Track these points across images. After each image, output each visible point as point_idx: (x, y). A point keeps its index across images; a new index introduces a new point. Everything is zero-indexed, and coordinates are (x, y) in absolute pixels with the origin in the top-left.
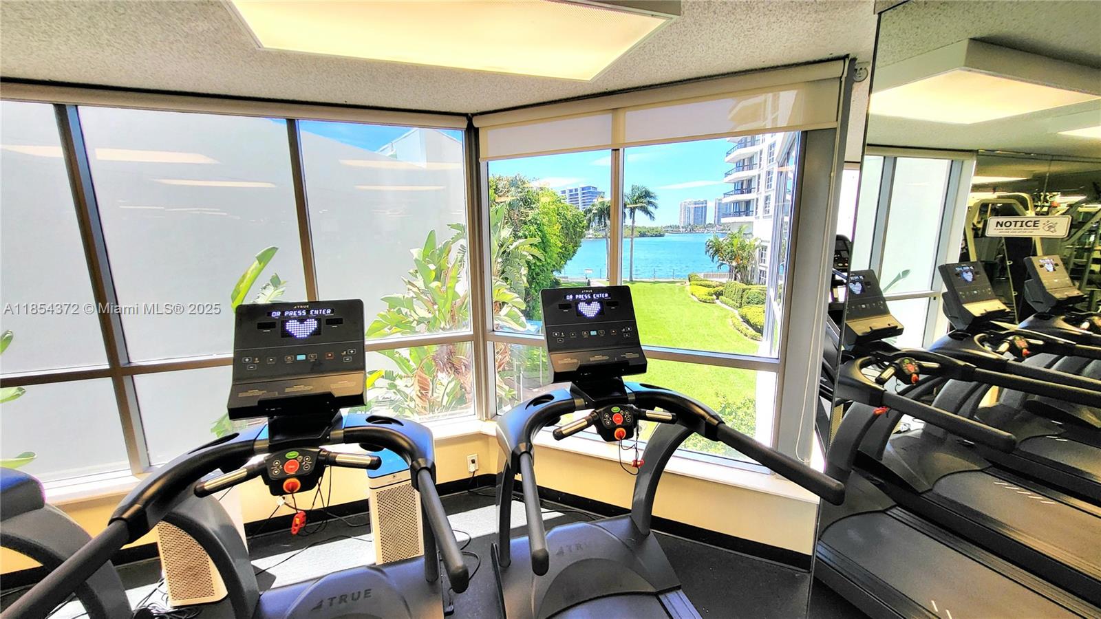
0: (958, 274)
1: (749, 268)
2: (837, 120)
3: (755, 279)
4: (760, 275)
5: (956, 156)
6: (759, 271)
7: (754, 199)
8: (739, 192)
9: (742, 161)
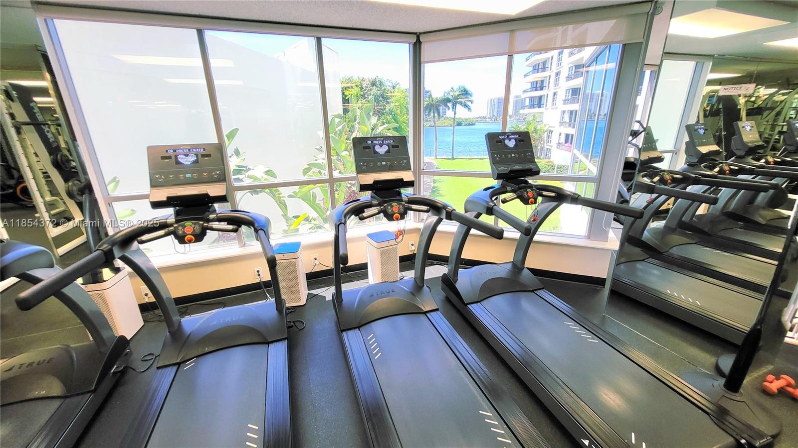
0: (696, 130)
1: (539, 147)
2: (644, 37)
3: (543, 155)
4: (547, 152)
5: (701, 60)
6: (546, 149)
7: (545, 95)
8: (534, 89)
9: (537, 65)
